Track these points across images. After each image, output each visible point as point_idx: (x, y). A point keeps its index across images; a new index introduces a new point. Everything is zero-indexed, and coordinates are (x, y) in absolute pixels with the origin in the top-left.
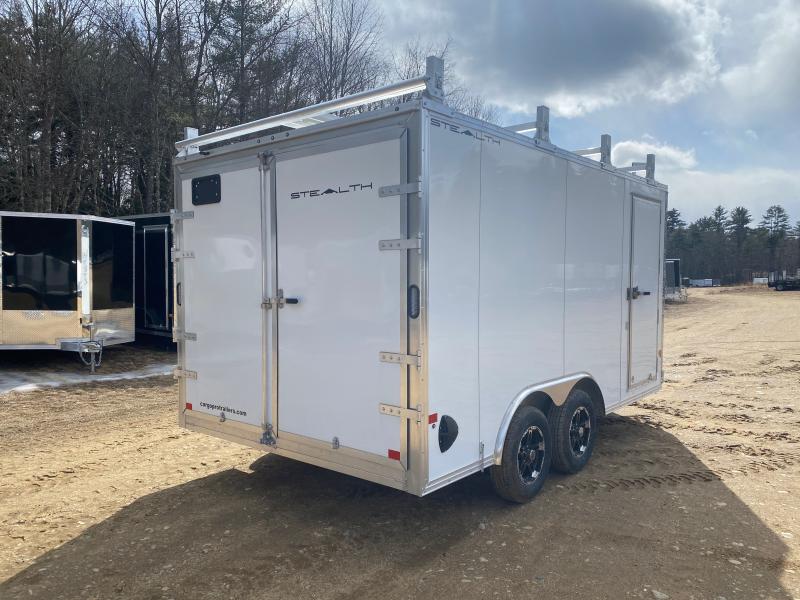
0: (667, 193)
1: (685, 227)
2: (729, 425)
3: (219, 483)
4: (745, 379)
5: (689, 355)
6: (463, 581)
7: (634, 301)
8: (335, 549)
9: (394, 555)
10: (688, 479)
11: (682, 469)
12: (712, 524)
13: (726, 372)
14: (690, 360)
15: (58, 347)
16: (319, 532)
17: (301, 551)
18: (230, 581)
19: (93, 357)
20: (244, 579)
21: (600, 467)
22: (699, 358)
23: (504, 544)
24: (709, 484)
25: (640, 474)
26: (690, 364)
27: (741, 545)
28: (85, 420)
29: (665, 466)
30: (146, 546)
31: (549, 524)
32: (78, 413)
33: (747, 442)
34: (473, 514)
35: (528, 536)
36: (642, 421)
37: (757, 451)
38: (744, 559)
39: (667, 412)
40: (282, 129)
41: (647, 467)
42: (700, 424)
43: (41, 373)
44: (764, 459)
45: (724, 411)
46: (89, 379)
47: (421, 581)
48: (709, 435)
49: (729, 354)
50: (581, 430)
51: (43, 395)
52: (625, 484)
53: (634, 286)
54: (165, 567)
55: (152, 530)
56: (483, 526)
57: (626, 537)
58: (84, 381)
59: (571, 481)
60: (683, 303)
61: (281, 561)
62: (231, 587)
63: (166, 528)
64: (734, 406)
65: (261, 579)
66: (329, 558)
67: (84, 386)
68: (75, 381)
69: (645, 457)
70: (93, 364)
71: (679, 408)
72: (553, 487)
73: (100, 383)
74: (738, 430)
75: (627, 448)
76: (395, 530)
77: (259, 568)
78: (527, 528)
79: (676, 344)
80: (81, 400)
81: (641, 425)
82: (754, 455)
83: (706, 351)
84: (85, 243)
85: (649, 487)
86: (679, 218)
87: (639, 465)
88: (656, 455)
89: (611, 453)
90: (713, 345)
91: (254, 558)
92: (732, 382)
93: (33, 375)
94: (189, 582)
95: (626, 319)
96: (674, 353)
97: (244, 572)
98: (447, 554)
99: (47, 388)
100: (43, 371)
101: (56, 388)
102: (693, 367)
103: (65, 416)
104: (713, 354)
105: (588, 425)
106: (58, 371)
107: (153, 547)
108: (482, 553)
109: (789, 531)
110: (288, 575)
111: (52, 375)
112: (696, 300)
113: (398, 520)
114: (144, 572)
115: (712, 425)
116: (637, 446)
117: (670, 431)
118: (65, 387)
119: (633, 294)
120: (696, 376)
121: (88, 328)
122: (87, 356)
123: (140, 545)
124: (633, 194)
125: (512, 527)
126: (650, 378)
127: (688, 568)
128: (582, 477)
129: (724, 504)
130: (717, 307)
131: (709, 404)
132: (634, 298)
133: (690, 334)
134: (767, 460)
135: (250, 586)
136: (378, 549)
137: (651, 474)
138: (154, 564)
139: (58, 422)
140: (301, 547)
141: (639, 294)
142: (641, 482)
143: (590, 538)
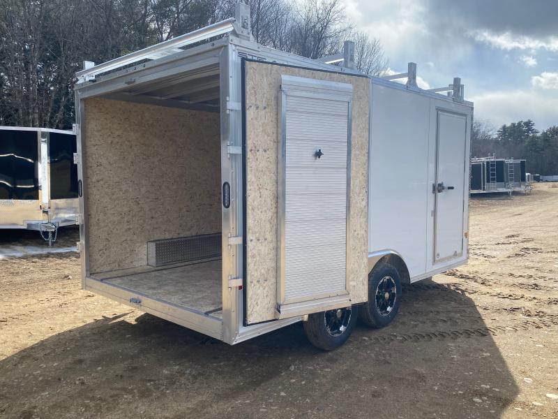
0: (473, 108)
1: (538, 135)
2: (519, 292)
3: (109, 331)
4: (549, 255)
5: (513, 236)
6: (261, 410)
7: (439, 195)
8: (174, 383)
9: (217, 389)
10: (468, 333)
11: (467, 326)
12: (472, 370)
13: (536, 250)
14: (512, 240)
15: (25, 227)
16: (167, 370)
17: (148, 384)
18: (87, 406)
19: (50, 235)
20: (97, 405)
21: (403, 323)
22: (520, 238)
23: (303, 383)
24: (483, 338)
25: (432, 330)
26: (510, 243)
27: (488, 387)
28: (32, 281)
29: (454, 323)
30: (35, 378)
31: (345, 368)
32: (28, 277)
33: (529, 305)
34: (290, 358)
35: (324, 376)
36: (452, 288)
37: (534, 313)
38: (485, 398)
39: (476, 281)
40: (146, 60)
41: (440, 324)
42: (498, 290)
43: (12, 246)
44: (536, 319)
45: (521, 280)
46: (45, 251)
47: (230, 409)
48: (502, 300)
49: (546, 235)
50: (387, 295)
51: (7, 264)
52: (417, 338)
53: (440, 182)
54: (43, 394)
55: (45, 366)
56: (292, 368)
57: (400, 379)
58: (42, 253)
59: (376, 334)
60: (528, 194)
61: (131, 392)
62: (86, 411)
63: (56, 364)
64: (531, 276)
65: (110, 405)
66: (167, 389)
67: (40, 257)
68: (34, 253)
69: (443, 317)
70: (50, 240)
71: (487, 278)
72: (360, 338)
73: (53, 254)
74: (526, 296)
75: (432, 309)
76: (226, 369)
77: (112, 397)
78: (326, 370)
79: (507, 227)
80: (34, 267)
81: (451, 291)
82: (529, 316)
83: (528, 233)
84: (44, 149)
85: (435, 340)
86: (534, 127)
87: (434, 323)
88: (452, 314)
89: (416, 313)
90: (537, 228)
91: (112, 389)
92: (538, 257)
93: (5, 248)
94: (55, 406)
95: (431, 208)
96: (502, 234)
97: (100, 399)
98: (257, 389)
99: (12, 258)
100: (13, 245)
101: (20, 258)
102: (512, 246)
103: (18, 279)
104: (532, 235)
105: (395, 290)
106: (25, 245)
107: (41, 378)
108: (284, 389)
109: (530, 377)
110: (131, 402)
111: (19, 248)
112: (539, 193)
113: (231, 362)
114: (26, 397)
115: (506, 291)
116: (440, 308)
117: (471, 296)
118: (25, 257)
119: (438, 188)
120: (511, 252)
121: (47, 212)
122: (46, 233)
123: (32, 377)
124: (438, 109)
125: (315, 369)
126: (455, 255)
127: (437, 404)
128: (386, 331)
129: (488, 354)
130: (554, 197)
131: (512, 275)
132: (439, 192)
133: (520, 219)
134: (538, 320)
135: (99, 410)
136: (207, 384)
137: (442, 330)
138: (35, 392)
139: (11, 283)
140: (150, 381)
141: (443, 188)
142: (430, 336)
143: (372, 379)
